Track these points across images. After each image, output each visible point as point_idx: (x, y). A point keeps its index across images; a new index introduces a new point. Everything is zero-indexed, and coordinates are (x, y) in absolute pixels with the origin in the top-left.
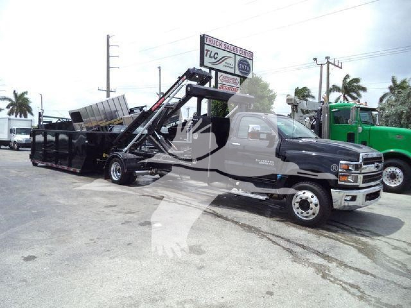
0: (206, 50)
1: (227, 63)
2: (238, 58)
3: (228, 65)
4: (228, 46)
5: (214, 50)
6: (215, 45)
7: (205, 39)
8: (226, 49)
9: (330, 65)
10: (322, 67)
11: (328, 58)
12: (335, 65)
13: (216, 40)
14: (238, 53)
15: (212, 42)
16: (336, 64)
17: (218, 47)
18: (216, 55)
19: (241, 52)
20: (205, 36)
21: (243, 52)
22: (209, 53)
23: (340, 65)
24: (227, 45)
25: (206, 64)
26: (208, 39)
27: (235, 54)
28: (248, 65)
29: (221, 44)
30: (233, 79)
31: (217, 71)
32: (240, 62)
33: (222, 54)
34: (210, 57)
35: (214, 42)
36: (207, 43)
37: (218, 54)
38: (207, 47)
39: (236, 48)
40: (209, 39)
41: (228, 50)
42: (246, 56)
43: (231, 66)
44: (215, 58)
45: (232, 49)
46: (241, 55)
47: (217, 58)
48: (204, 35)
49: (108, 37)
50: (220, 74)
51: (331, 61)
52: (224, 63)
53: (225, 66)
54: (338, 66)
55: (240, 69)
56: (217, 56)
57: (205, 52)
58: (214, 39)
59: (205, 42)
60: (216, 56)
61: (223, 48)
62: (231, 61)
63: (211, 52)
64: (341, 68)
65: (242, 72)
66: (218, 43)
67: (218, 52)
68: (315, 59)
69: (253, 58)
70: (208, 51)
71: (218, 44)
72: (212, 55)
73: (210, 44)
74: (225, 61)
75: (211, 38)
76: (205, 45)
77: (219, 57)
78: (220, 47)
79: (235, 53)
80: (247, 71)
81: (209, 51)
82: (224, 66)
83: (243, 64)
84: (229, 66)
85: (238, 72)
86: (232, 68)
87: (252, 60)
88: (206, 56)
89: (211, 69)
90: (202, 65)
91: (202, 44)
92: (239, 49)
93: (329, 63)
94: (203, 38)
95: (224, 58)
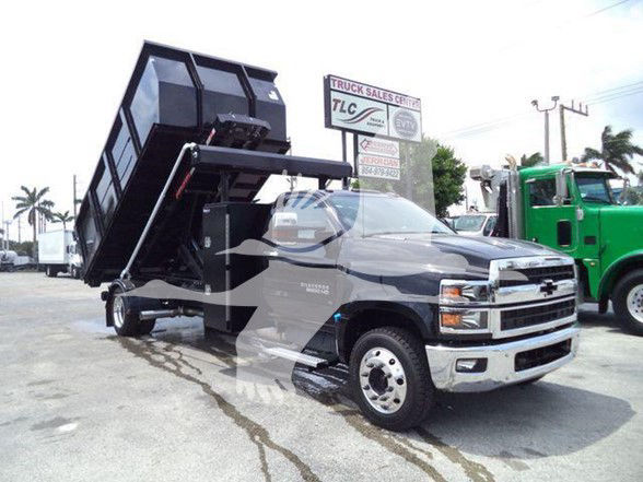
0: (334, 100)
1: (373, 119)
2: (394, 111)
3: (374, 123)
4: (374, 91)
5: (349, 100)
6: (350, 91)
7: (332, 82)
8: (371, 97)
9: (565, 111)
10: (547, 115)
11: (555, 99)
12: (575, 111)
13: (351, 83)
14: (394, 102)
15: (343, 85)
16: (577, 108)
17: (356, 93)
19: (398, 99)
20: (332, 78)
21: (401, 100)
22: (339, 105)
23: (584, 111)
24: (372, 89)
25: (335, 122)
26: (336, 82)
27: (388, 104)
28: (413, 120)
29: (360, 89)
30: (385, 144)
31: (356, 133)
32: (398, 117)
33: (362, 105)
34: (342, 111)
35: (347, 86)
36: (336, 88)
37: (355, 106)
38: (334, 95)
39: (389, 93)
41: (374, 98)
42: (408, 106)
43: (380, 123)
44: (351, 113)
45: (381, 95)
46: (399, 104)
47: (354, 112)
48: (329, 76)
50: (361, 138)
51: (566, 104)
52: (368, 118)
53: (370, 124)
54: (580, 113)
55: (397, 128)
56: (355, 109)
57: (333, 104)
58: (347, 82)
59: (332, 87)
60: (353, 108)
61: (365, 95)
62: (380, 116)
63: (343, 102)
64: (587, 115)
65: (401, 133)
66: (354, 88)
67: (356, 103)
68: (535, 103)
69: (420, 108)
70: (337, 101)
72: (346, 108)
73: (340, 89)
75: (341, 81)
76: (333, 93)
77: (358, 112)
78: (360, 94)
79: (388, 101)
80: (410, 129)
81: (339, 101)
83: (404, 119)
84: (377, 123)
85: (394, 133)
86: (383, 126)
87: (420, 111)
88: (335, 110)
89: (344, 130)
90: (328, 124)
91: (328, 90)
92: (394, 95)
93: (563, 108)
94: (327, 81)
95: (366, 112)
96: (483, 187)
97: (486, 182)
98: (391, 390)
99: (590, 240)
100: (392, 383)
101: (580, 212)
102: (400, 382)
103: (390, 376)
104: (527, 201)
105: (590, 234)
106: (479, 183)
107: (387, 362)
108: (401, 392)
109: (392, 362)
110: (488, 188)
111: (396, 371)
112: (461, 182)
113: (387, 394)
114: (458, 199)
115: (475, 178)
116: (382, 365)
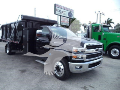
2: (68, 12)
3: (64, 14)
5: (59, 9)
11: (99, 11)
22: (57, 10)
25: (56, 13)
29: (62, 7)
30: (66, 18)
31: (61, 16)
32: (69, 13)
50: (61, 17)
57: (56, 10)
68: (95, 12)
70: (57, 9)
72: (59, 11)
77: (61, 11)
80: (71, 16)
85: (68, 16)
86: (66, 15)
89: (58, 15)
90: (55, 14)
91: (55, 7)
92: (68, 9)
93: (100, 13)
94: (55, 5)
96: (84, 28)
97: (85, 27)
98: (61, 71)
99: (105, 39)
100: (61, 70)
101: (103, 33)
102: (63, 70)
103: (60, 68)
104: (93, 31)
105: (105, 38)
106: (84, 27)
107: (60, 65)
108: (63, 72)
109: (61, 65)
110: (85, 28)
111: (62, 67)
112: (80, 27)
113: (60, 72)
114: (80, 30)
115: (83, 26)
116: (59, 66)
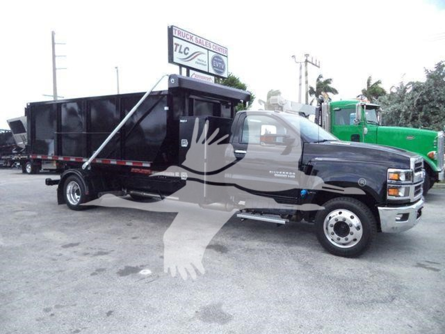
0: (175, 44)
1: (199, 60)
2: (212, 54)
3: (200, 62)
4: (200, 40)
5: (185, 45)
6: (185, 39)
7: (174, 31)
8: (198, 44)
9: (308, 64)
10: (301, 65)
11: (307, 55)
12: (313, 64)
13: (186, 33)
14: (212, 49)
15: (181, 34)
16: (314, 62)
17: (189, 40)
18: (187, 50)
19: (214, 47)
20: (174, 28)
21: (216, 48)
22: (178, 48)
23: (318, 64)
24: (199, 38)
25: (175, 60)
26: (177, 31)
27: (208, 50)
28: (223, 62)
29: (191, 38)
30: (206, 78)
31: (189, 68)
32: (213, 59)
33: (193, 49)
34: (180, 52)
35: (184, 35)
36: (176, 35)
37: (188, 50)
38: (175, 40)
39: (209, 42)
40: (179, 31)
41: (200, 45)
42: (220, 53)
43: (204, 63)
44: (186, 54)
45: (204, 44)
46: (215, 51)
48: (172, 27)
49: (53, 34)
50: (191, 71)
51: (309, 59)
52: (196, 59)
53: (198, 63)
54: (316, 65)
55: (214, 67)
56: (188, 52)
57: (174, 46)
58: (184, 32)
59: (174, 34)
61: (194, 42)
62: (203, 57)
63: (181, 46)
64: (319, 67)
67: (189, 47)
68: (294, 57)
69: (227, 54)
70: (177, 45)
71: (188, 37)
72: (182, 50)
73: (179, 36)
74: (197, 58)
75: (180, 31)
76: (174, 39)
77: (190, 53)
78: (191, 41)
79: (208, 48)
80: (221, 69)
82: (196, 62)
83: (218, 61)
84: (202, 63)
85: (212, 71)
86: (205, 65)
87: (227, 57)
88: (175, 51)
89: (181, 66)
90: (171, 60)
91: (171, 36)
92: (212, 44)
93: (307, 61)
94: (171, 29)
95: (195, 55)
